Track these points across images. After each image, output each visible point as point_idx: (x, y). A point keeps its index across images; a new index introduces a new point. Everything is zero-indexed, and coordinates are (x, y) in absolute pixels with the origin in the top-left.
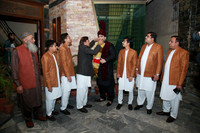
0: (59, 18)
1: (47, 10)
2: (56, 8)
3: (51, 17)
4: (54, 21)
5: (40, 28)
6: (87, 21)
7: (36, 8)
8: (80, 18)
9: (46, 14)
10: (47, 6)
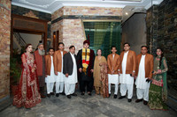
0: (58, 32)
1: (50, 26)
2: (56, 24)
3: (52, 31)
4: (54, 33)
5: (44, 38)
6: (78, 33)
7: (42, 24)
8: (73, 32)
10: (50, 23)
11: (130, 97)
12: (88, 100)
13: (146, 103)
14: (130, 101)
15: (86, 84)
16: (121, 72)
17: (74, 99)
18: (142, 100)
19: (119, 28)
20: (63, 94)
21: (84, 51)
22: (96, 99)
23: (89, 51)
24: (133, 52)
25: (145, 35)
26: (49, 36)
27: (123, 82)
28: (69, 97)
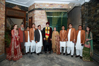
0: (32, 17)
1: (27, 14)
2: (31, 13)
3: (29, 17)
5: (24, 21)
6: (43, 18)
7: (23, 13)
8: (40, 18)
9: (27, 15)
10: (27, 12)
11: (72, 54)
12: (48, 56)
13: (81, 58)
14: (72, 56)
15: (48, 47)
16: (67, 40)
17: (41, 56)
18: (79, 56)
19: (66, 15)
20: (35, 52)
21: (46, 28)
22: (53, 55)
23: (49, 28)
24: (74, 29)
25: (81, 19)
26: (27, 20)
27: (68, 46)
28: (38, 54)
